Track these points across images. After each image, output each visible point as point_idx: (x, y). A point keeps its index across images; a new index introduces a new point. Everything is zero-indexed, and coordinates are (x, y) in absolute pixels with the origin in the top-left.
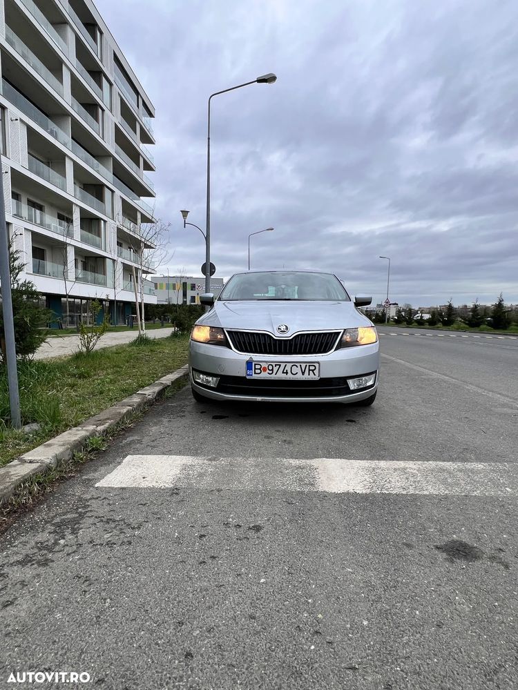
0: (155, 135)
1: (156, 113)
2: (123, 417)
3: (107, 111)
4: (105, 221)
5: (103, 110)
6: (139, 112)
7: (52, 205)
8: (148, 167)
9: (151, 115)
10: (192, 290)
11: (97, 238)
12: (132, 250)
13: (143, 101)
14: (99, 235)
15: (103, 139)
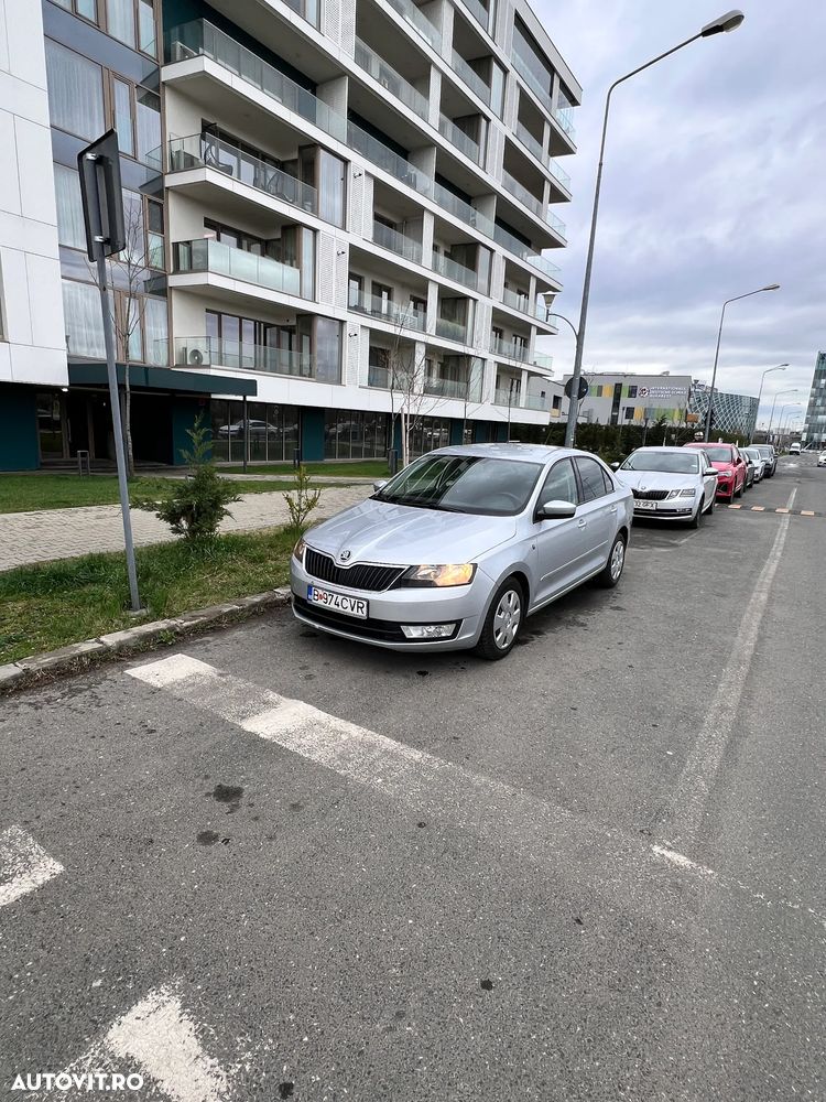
0: (575, 138)
1: (582, 98)
2: (220, 617)
3: (495, 121)
4: (475, 300)
5: (488, 120)
6: (551, 104)
7: (404, 285)
8: (557, 196)
9: (574, 102)
10: (630, 396)
11: (461, 328)
12: (519, 339)
13: (562, 81)
14: (464, 323)
15: (484, 169)
